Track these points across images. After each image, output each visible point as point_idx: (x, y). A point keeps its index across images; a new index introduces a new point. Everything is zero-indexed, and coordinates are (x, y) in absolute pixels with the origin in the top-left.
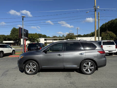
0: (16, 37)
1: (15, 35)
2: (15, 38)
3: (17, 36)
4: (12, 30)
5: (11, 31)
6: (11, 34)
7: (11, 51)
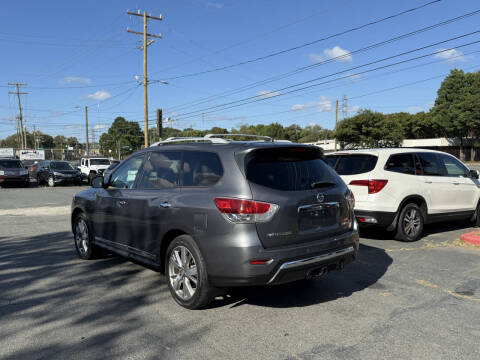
0: (462, 116)
1: (460, 108)
2: (456, 123)
3: (468, 112)
4: (443, 84)
5: (439, 92)
6: (438, 102)
7: (468, 201)
